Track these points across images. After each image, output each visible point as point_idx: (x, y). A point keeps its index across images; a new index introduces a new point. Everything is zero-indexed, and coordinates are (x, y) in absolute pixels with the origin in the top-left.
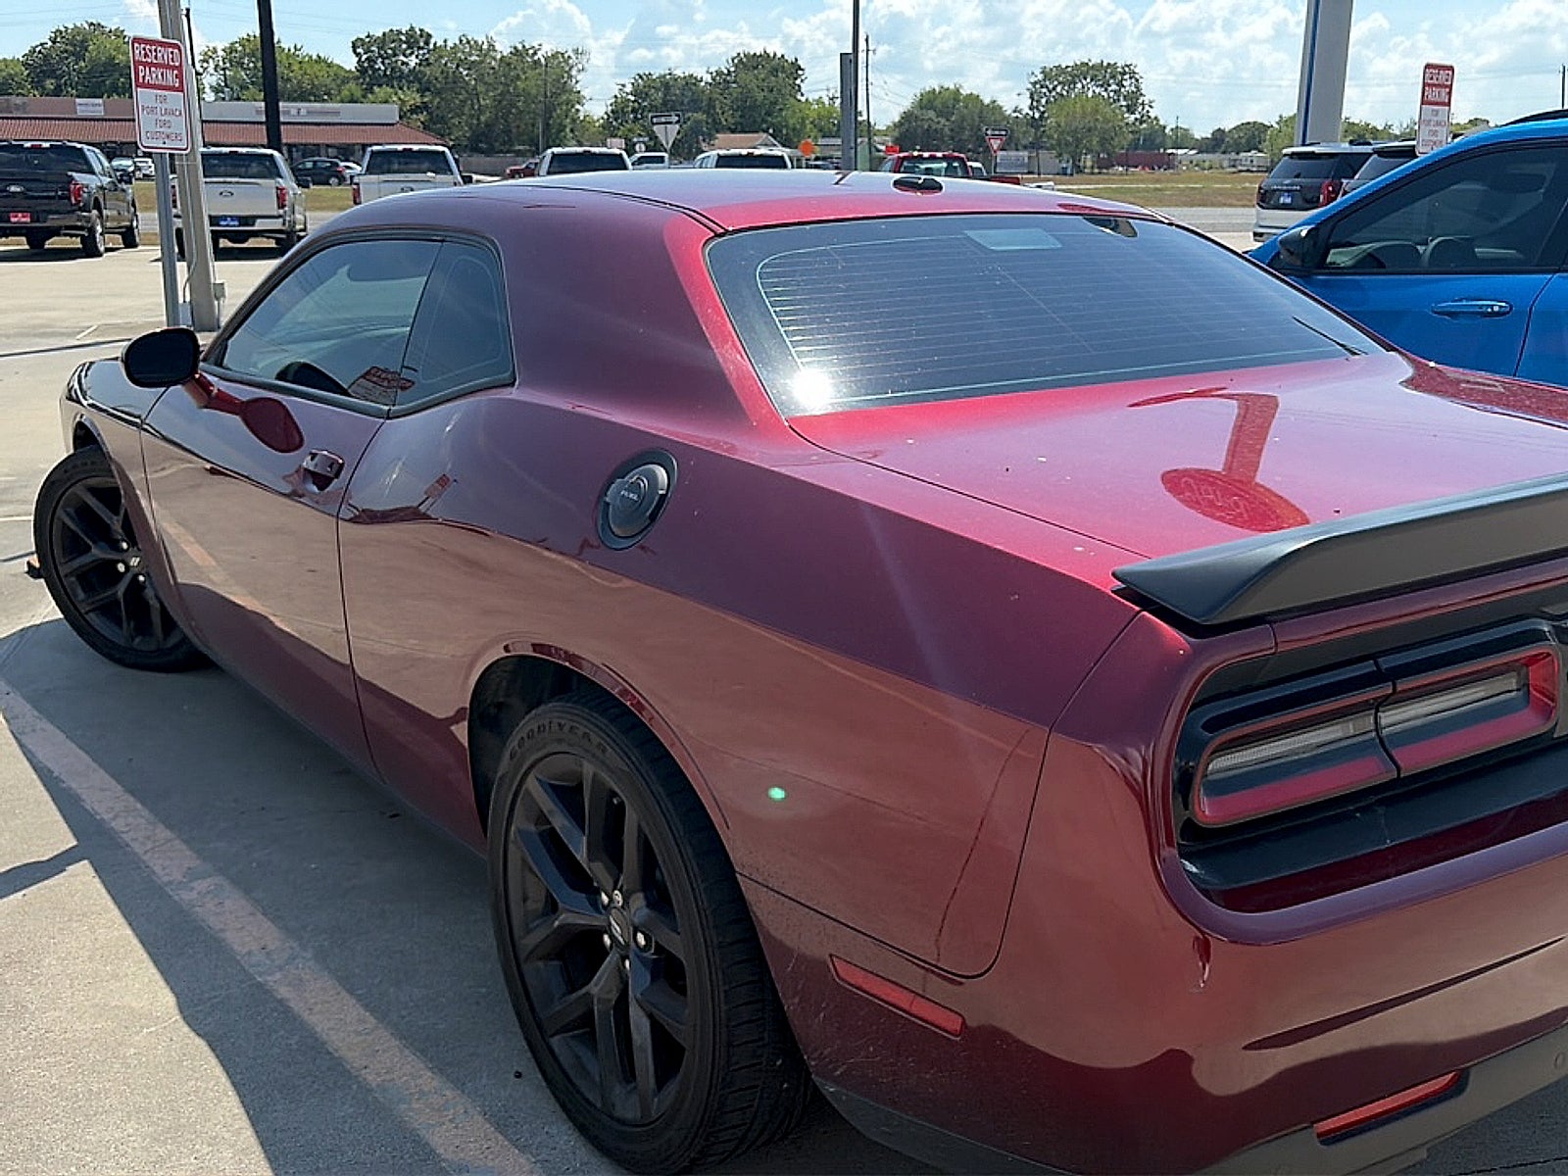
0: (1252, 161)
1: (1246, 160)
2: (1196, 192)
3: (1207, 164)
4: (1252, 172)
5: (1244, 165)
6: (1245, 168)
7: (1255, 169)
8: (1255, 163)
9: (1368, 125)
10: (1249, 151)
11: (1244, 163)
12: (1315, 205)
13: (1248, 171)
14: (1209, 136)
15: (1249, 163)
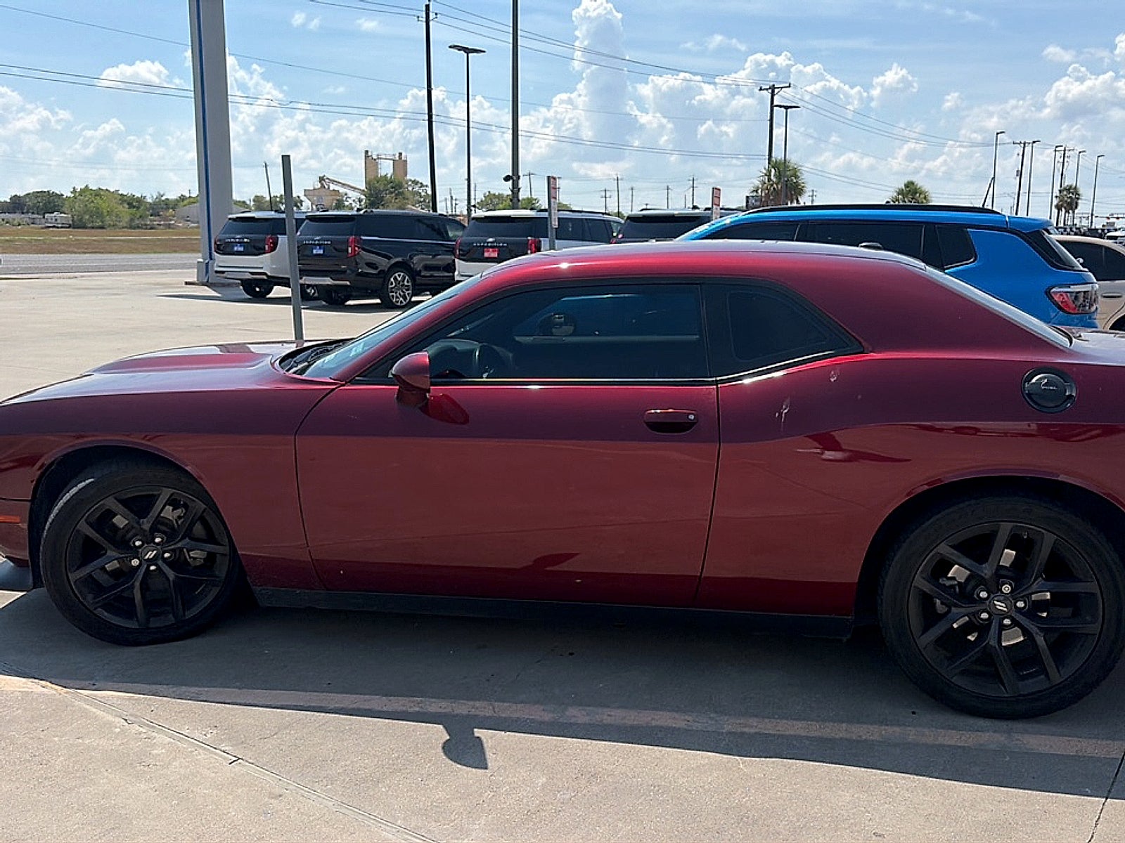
0: (56, 220)
1: (52, 219)
2: (41, 242)
3: (16, 222)
4: (58, 228)
5: (50, 223)
6: (51, 225)
7: (60, 226)
8: (59, 221)
9: (134, 196)
10: (53, 213)
11: (50, 221)
12: (262, 252)
13: (54, 227)
14: (9, 201)
15: (54, 221)
